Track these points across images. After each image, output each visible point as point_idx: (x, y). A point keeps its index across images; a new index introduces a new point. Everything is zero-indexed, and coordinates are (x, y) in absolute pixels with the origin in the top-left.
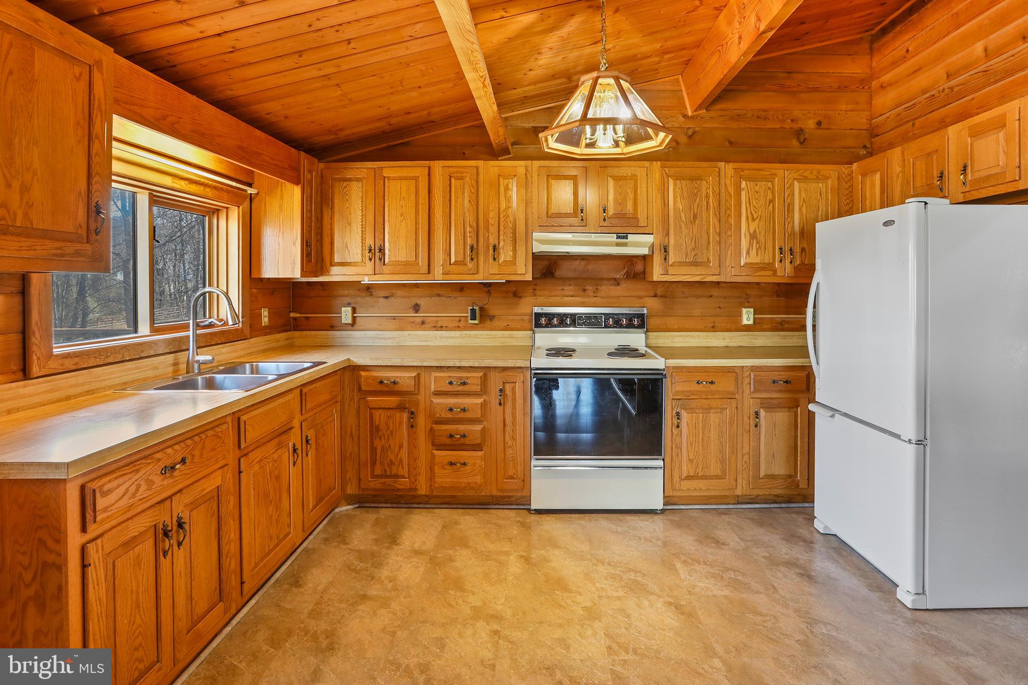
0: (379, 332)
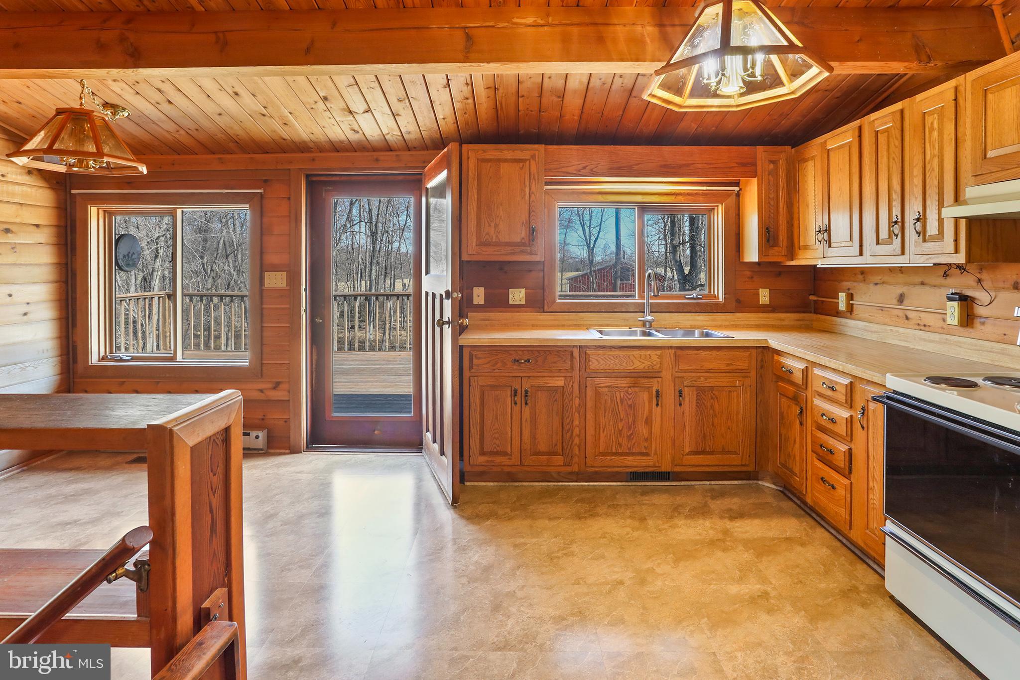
0: (867, 324)
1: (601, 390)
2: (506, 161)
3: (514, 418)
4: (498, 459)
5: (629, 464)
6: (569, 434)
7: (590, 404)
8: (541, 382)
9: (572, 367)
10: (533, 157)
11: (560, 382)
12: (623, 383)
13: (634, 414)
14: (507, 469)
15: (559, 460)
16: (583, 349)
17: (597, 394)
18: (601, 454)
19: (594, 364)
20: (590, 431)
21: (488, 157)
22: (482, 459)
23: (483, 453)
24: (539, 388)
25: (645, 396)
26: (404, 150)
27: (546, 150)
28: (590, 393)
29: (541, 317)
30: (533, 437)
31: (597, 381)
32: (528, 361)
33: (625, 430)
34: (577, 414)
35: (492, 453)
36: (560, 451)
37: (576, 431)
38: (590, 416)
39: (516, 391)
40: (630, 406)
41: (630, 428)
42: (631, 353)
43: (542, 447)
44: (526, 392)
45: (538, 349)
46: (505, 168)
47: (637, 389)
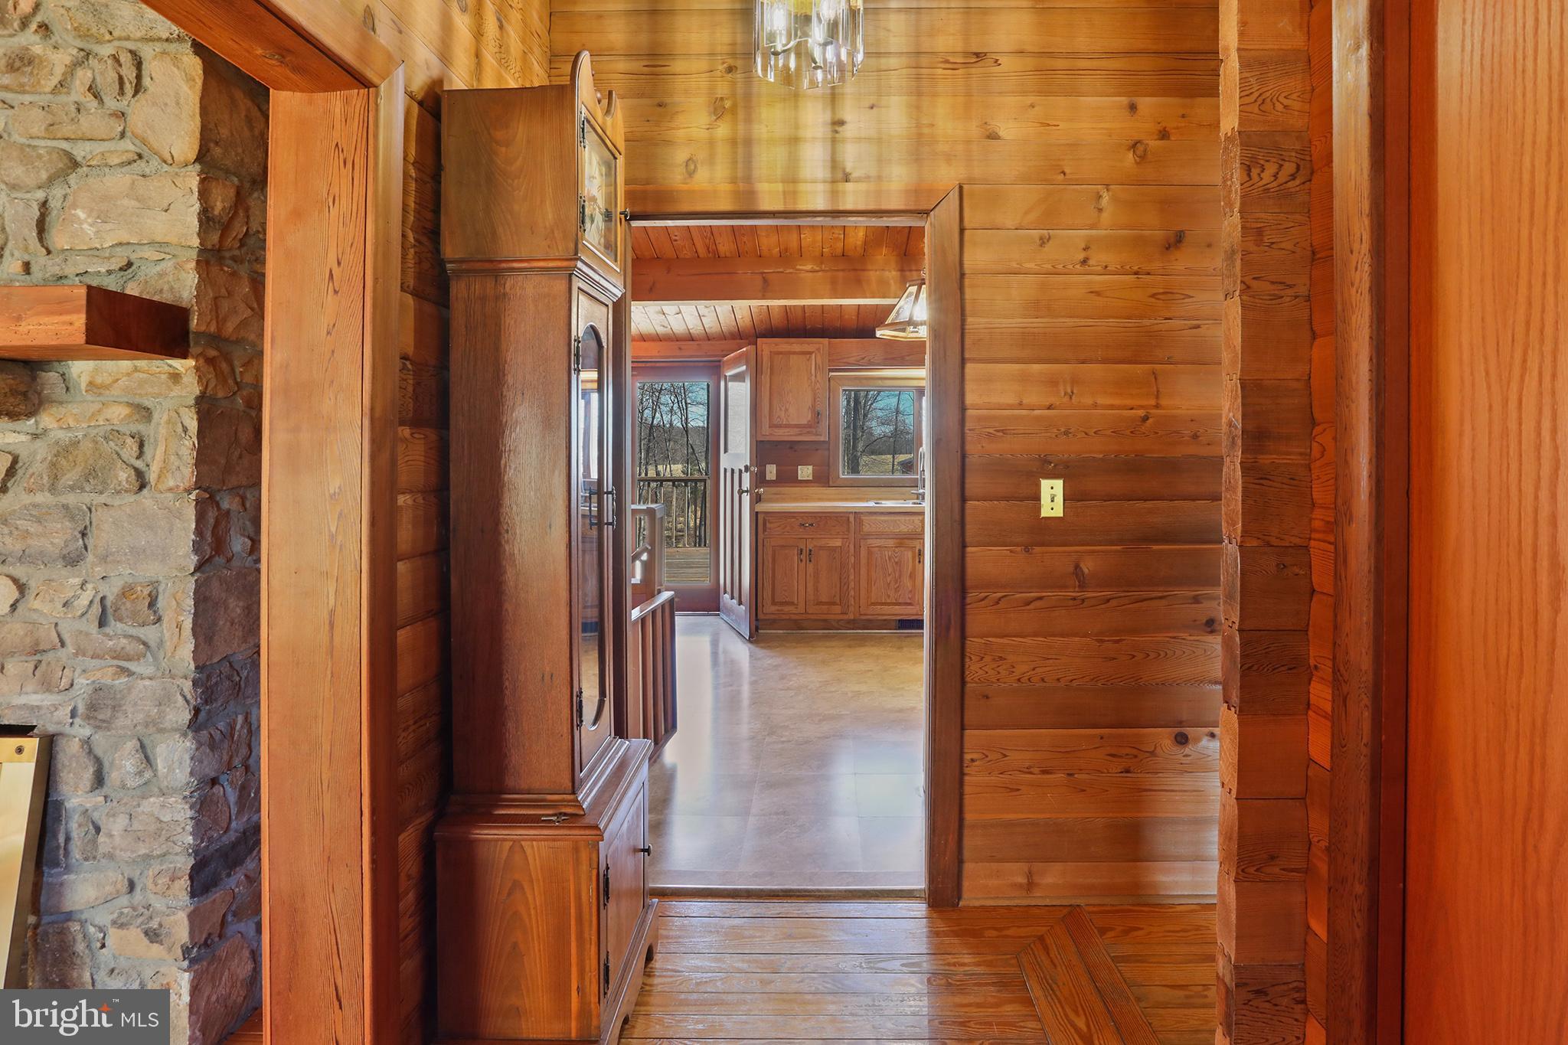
1: (873, 549)
2: (794, 353)
3: (800, 573)
4: (786, 609)
5: (896, 612)
6: (846, 587)
7: (863, 561)
8: (822, 543)
9: (848, 531)
10: (818, 349)
11: (838, 543)
12: (891, 543)
13: (900, 571)
14: (794, 617)
15: (837, 609)
16: (857, 514)
17: (870, 553)
18: (873, 604)
19: (866, 528)
20: (863, 584)
21: (780, 350)
22: (774, 609)
23: (774, 603)
24: (821, 548)
25: (910, 554)
26: (704, 340)
27: (829, 343)
28: (863, 552)
29: (826, 492)
30: (816, 589)
31: (869, 541)
32: (812, 525)
33: (893, 583)
34: (852, 570)
35: (782, 604)
36: (838, 601)
37: (852, 585)
38: (863, 571)
39: (801, 550)
40: (896, 563)
41: (896, 583)
42: (897, 518)
43: (824, 599)
44: (810, 551)
45: (820, 515)
46: (794, 359)
47: (902, 549)
